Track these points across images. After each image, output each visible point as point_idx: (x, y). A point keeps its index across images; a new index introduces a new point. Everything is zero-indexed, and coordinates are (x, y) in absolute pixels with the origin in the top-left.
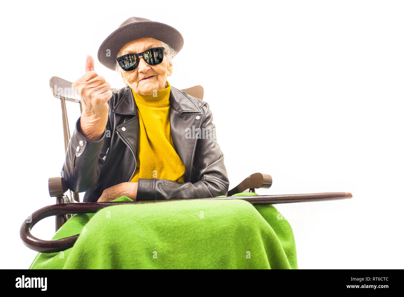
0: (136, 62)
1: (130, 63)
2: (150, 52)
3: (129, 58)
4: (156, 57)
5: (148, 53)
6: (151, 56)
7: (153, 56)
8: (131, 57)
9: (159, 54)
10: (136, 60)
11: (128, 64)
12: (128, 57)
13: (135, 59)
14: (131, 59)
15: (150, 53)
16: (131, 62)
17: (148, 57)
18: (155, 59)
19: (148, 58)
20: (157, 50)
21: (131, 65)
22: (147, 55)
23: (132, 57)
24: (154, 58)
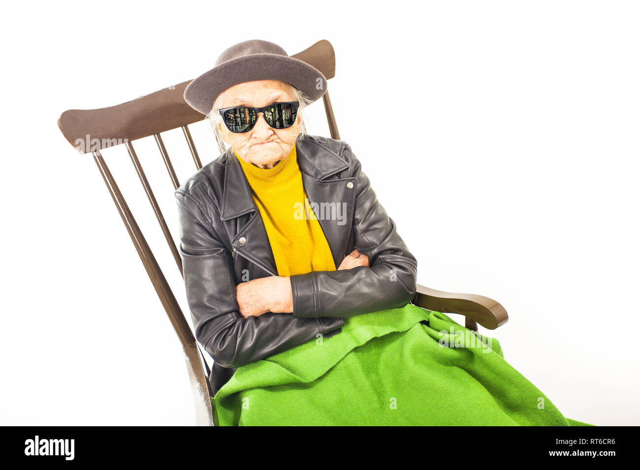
0: (248, 125)
1: (237, 127)
2: (277, 108)
3: (236, 117)
4: (285, 120)
5: (273, 110)
6: (277, 117)
7: (281, 116)
8: (241, 115)
9: (292, 114)
10: (248, 122)
11: (234, 127)
12: (234, 115)
13: (248, 119)
14: (239, 119)
15: (275, 110)
16: (239, 125)
17: (271, 117)
18: (284, 122)
19: (271, 119)
20: (289, 107)
21: (239, 129)
22: (270, 114)
23: (243, 116)
24: (282, 120)
